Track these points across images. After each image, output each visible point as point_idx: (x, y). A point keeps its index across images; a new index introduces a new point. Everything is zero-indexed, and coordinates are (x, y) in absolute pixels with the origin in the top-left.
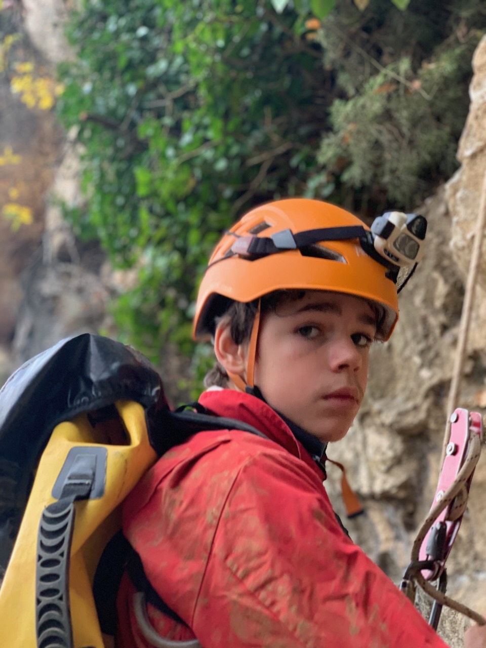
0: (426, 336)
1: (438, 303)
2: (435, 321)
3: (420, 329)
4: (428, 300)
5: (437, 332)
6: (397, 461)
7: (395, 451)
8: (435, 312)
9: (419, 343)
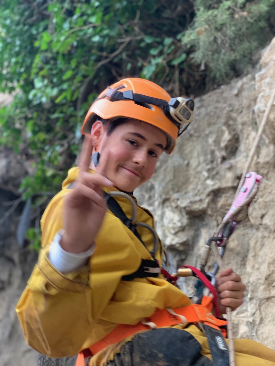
0: (212, 162)
1: (223, 145)
2: (219, 154)
3: (209, 157)
4: (217, 142)
5: (219, 160)
6: (182, 229)
7: (182, 223)
8: (220, 149)
9: (207, 164)
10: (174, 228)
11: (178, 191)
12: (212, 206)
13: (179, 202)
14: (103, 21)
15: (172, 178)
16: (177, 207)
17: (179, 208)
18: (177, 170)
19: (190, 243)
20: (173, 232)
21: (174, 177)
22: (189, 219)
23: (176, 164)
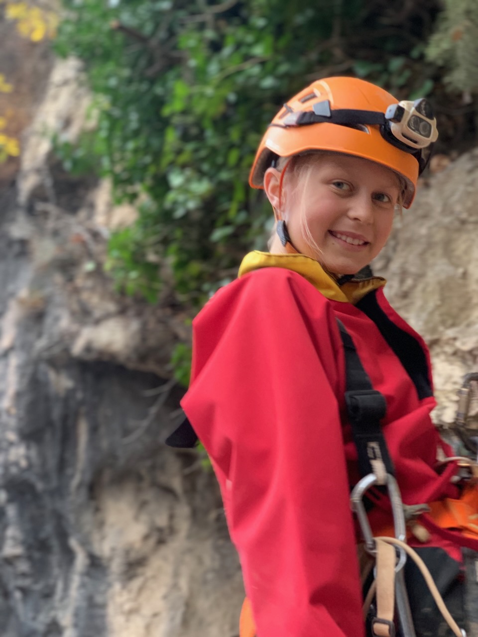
11: (453, 325)
13: (458, 344)
14: (276, 51)
15: (439, 303)
16: (455, 353)
17: (460, 354)
18: (445, 287)
21: (443, 299)
23: (443, 277)
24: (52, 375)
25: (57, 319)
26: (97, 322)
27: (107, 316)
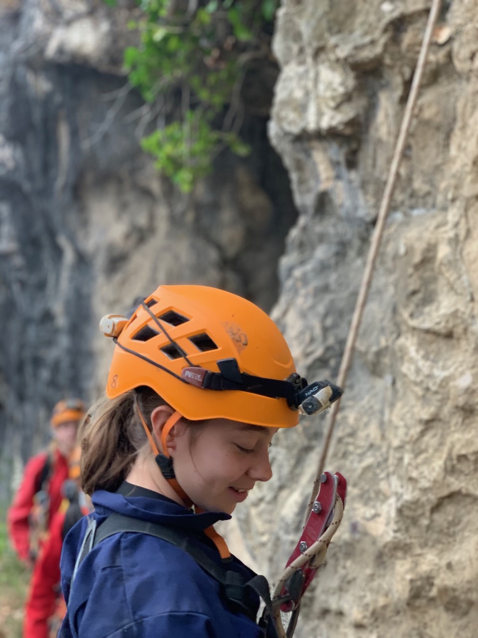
10: (333, 98)
12: (392, 49)
16: (337, 61)
17: (340, 61)
19: (362, 120)
20: (332, 104)
21: (331, 6)
22: (357, 77)
24: (30, 78)
25: (31, 20)
26: (69, 23)
27: (78, 17)
